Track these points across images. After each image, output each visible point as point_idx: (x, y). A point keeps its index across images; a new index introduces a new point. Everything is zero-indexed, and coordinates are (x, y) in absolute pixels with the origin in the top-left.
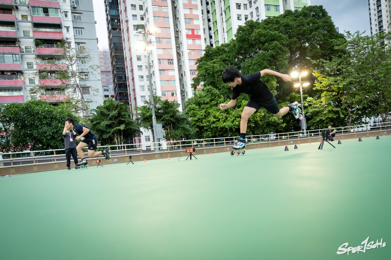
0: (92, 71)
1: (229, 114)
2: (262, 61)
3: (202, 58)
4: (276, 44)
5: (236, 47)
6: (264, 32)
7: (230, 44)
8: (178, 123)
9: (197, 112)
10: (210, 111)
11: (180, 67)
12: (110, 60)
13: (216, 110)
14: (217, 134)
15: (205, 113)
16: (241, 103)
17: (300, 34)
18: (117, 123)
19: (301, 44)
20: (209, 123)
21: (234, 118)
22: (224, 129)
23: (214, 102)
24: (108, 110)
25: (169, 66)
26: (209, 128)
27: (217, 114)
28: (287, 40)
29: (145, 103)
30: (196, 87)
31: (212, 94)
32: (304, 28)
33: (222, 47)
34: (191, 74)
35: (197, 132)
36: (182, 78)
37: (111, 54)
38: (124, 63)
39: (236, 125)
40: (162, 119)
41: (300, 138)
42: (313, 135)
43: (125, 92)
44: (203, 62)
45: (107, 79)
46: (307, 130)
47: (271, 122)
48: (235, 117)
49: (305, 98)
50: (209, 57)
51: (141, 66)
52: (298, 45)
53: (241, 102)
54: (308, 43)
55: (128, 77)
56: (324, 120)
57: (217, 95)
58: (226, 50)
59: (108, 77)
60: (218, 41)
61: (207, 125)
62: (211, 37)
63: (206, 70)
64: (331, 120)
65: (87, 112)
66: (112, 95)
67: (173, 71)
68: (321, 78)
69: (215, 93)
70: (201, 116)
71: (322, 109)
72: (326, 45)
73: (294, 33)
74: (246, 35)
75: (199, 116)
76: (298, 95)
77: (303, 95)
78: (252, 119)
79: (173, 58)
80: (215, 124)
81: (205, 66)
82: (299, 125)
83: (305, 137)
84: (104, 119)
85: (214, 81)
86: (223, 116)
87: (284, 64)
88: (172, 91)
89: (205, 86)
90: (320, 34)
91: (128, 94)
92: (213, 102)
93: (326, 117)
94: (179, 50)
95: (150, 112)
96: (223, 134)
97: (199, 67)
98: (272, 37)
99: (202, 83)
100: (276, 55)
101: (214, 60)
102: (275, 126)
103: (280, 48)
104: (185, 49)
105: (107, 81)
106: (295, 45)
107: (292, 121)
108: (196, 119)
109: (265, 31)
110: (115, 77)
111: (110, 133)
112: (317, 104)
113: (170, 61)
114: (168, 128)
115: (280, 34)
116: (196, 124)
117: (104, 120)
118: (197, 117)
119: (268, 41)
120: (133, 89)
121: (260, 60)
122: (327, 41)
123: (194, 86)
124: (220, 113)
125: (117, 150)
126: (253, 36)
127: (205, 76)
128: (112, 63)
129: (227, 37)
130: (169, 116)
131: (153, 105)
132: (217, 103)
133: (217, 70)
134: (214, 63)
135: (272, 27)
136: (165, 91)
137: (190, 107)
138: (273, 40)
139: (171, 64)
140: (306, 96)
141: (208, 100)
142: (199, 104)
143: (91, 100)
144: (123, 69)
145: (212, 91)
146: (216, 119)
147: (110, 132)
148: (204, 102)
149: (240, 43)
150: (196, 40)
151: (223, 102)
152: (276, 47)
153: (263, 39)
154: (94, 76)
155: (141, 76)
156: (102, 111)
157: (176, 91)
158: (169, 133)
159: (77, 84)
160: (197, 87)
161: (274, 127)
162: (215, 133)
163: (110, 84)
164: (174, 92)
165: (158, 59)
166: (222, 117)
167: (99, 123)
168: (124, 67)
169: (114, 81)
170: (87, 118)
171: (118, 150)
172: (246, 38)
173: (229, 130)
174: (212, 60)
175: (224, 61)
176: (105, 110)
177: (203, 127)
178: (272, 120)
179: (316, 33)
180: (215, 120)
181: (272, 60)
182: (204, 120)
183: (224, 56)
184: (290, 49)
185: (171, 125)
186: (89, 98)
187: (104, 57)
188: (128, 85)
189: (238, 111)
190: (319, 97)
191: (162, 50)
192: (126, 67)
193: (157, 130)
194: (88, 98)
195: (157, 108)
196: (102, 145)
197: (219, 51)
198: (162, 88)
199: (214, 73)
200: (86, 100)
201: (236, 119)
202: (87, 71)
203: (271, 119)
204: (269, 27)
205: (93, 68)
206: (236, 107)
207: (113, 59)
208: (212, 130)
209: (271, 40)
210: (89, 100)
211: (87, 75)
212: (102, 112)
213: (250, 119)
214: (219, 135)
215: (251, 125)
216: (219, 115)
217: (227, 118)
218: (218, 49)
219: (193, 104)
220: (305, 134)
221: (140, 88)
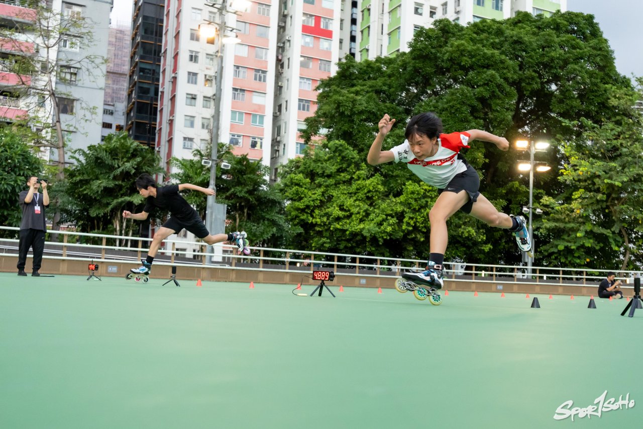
0: (90, 66)
1: (374, 206)
2: (458, 106)
3: (331, 79)
4: (492, 76)
5: (409, 69)
6: (470, 47)
7: (395, 59)
8: (260, 209)
9: (306, 191)
10: (334, 193)
11: (279, 89)
12: (128, 50)
13: (346, 194)
14: (342, 247)
15: (323, 195)
16: (403, 187)
17: (543, 64)
18: (127, 188)
19: (542, 83)
20: (328, 219)
21: (384, 216)
22: (359, 238)
23: (344, 176)
24: (112, 156)
25: (255, 85)
26: (326, 230)
27: (349, 202)
28: (515, 72)
29: (195, 155)
30: (310, 138)
31: (343, 158)
32: (553, 54)
33: (377, 64)
34: (299, 108)
35: (299, 235)
36: (278, 113)
37: (133, 39)
38: (159, 61)
39: (387, 232)
40: (228, 194)
41: (519, 280)
42: (545, 278)
43: (150, 124)
44: (334, 87)
45: (113, 90)
46: (533, 265)
47: (461, 237)
48: (387, 215)
49: (537, 198)
50: (346, 79)
51: (195, 74)
52: (535, 86)
53: (404, 184)
54: (556, 85)
55: (163, 92)
56: (574, 249)
57: (353, 161)
58: (385, 72)
59: (117, 84)
60: (367, 50)
61: (322, 222)
62: (353, 39)
63: (339, 105)
64: (589, 251)
65: (62, 152)
66: (119, 125)
67: (263, 95)
68: (577, 160)
69: (350, 156)
70: (313, 201)
71: (572, 225)
72: (593, 96)
73: (531, 60)
74: (432, 48)
75: (309, 202)
76: (523, 188)
77: (533, 189)
78: (422, 223)
79: (266, 68)
80: (340, 223)
81: (336, 97)
82: (518, 253)
83: (527, 280)
84: (101, 174)
85: (351, 130)
86: (360, 209)
87: (504, 120)
88: (254, 138)
89: (329, 137)
90: (584, 71)
91: (155, 128)
92: (342, 174)
93: (577, 245)
94: (282, 54)
95: (203, 174)
96: (355, 247)
97: (322, 97)
98: (486, 61)
99: (324, 131)
100: (490, 98)
101: (358, 88)
102: (468, 248)
103: (499, 86)
104: (295, 55)
105: (113, 93)
106: (529, 84)
107: (503, 241)
108: (301, 205)
109: (473, 46)
110: (133, 87)
111: (107, 207)
112: (561, 213)
113: (261, 74)
114: (237, 216)
115: (503, 57)
116: (299, 217)
117: (100, 176)
118: (304, 202)
119: (475, 67)
120: (170, 120)
121: (455, 102)
122: (596, 88)
123: (306, 135)
124: (355, 201)
125: (115, 246)
126: (447, 52)
127: (333, 117)
128: (132, 58)
129: (388, 44)
130: (245, 190)
131: (215, 162)
132: (352, 178)
133: (361, 108)
134: (357, 93)
135: (487, 41)
136: (239, 136)
137: (292, 179)
138: (488, 67)
139: (260, 80)
140: (540, 193)
141: (334, 169)
142: (312, 175)
143: (75, 127)
144: (153, 74)
145: (343, 152)
146: (343, 213)
147: (108, 204)
148: (324, 172)
149: (417, 61)
150: (321, 40)
151: (364, 179)
152: (491, 82)
153: (466, 61)
154: (92, 78)
155: (192, 95)
156: (99, 156)
157: (261, 139)
158: (237, 227)
159: (52, 89)
160: (313, 138)
161: (464, 249)
162: (339, 241)
163: (119, 100)
164: (257, 140)
165: (235, 66)
166: (357, 209)
167: (87, 182)
168: (157, 71)
169: (130, 95)
170: (61, 167)
171: (117, 248)
172: (431, 53)
173: (369, 242)
174: (353, 85)
175: (378, 92)
176: (106, 155)
177: (313, 225)
178: (463, 233)
179: (576, 67)
180: (341, 214)
181: (480, 106)
182: (317, 212)
183: (379, 82)
184: (520, 91)
185: (246, 211)
186: (73, 122)
187: (116, 42)
188: (159, 109)
189: (393, 201)
190: (568, 200)
191: (247, 47)
192: (161, 70)
193: (214, 217)
194: (71, 124)
195: (221, 169)
196: (82, 231)
197: (369, 69)
198: (232, 127)
199: (353, 114)
200: (64, 127)
201: (387, 219)
202: (78, 65)
203: (462, 230)
204: (482, 40)
205: (93, 62)
206: (390, 194)
207: (136, 48)
208: (333, 235)
209: (483, 67)
210: (71, 129)
211: (75, 74)
212: (97, 158)
213: (418, 224)
214: (346, 247)
215: (416, 237)
216: (351, 205)
217: (367, 214)
218: (367, 67)
219: (299, 173)
220: (529, 274)
221: (186, 120)
